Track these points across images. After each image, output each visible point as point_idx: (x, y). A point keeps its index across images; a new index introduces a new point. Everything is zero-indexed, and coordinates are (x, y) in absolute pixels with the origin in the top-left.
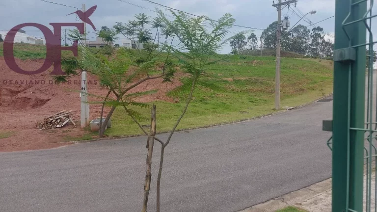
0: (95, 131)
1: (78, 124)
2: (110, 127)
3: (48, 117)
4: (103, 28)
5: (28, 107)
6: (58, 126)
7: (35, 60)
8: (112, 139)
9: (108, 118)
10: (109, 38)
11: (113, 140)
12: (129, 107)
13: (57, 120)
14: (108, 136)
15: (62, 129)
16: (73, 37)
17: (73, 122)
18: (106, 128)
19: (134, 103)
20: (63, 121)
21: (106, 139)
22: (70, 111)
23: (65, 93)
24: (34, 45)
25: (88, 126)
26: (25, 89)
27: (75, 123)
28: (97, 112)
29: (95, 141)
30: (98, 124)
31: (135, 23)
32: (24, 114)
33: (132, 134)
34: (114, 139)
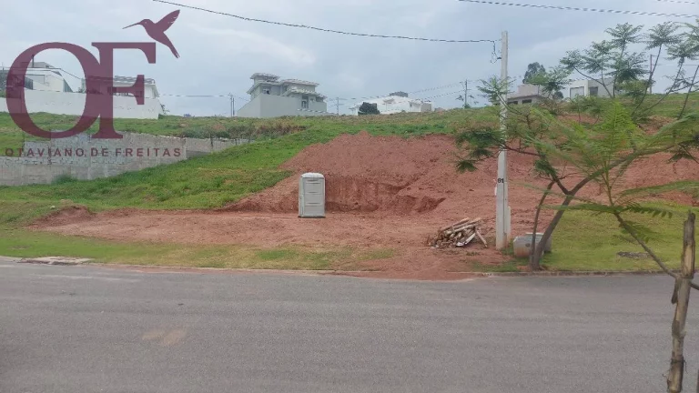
0: (523, 257)
1: (492, 242)
2: (550, 252)
3: (444, 228)
4: (531, 66)
5: (414, 212)
6: (459, 244)
7: (421, 137)
8: (555, 275)
9: (547, 235)
10: (552, 85)
11: (558, 276)
12: (628, 216)
13: (457, 233)
14: (546, 268)
15: (465, 250)
16: (488, 92)
17: (483, 239)
18: (543, 253)
19: (637, 209)
20: (467, 237)
21: (543, 274)
22: (477, 219)
23: (467, 189)
24: (419, 114)
25: (509, 246)
26: (408, 184)
27: (486, 239)
28: (523, 221)
29: (524, 275)
30: (527, 245)
31: (606, 46)
32: (409, 222)
33: (597, 268)
34: (560, 274)
